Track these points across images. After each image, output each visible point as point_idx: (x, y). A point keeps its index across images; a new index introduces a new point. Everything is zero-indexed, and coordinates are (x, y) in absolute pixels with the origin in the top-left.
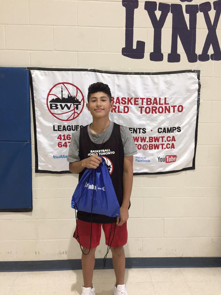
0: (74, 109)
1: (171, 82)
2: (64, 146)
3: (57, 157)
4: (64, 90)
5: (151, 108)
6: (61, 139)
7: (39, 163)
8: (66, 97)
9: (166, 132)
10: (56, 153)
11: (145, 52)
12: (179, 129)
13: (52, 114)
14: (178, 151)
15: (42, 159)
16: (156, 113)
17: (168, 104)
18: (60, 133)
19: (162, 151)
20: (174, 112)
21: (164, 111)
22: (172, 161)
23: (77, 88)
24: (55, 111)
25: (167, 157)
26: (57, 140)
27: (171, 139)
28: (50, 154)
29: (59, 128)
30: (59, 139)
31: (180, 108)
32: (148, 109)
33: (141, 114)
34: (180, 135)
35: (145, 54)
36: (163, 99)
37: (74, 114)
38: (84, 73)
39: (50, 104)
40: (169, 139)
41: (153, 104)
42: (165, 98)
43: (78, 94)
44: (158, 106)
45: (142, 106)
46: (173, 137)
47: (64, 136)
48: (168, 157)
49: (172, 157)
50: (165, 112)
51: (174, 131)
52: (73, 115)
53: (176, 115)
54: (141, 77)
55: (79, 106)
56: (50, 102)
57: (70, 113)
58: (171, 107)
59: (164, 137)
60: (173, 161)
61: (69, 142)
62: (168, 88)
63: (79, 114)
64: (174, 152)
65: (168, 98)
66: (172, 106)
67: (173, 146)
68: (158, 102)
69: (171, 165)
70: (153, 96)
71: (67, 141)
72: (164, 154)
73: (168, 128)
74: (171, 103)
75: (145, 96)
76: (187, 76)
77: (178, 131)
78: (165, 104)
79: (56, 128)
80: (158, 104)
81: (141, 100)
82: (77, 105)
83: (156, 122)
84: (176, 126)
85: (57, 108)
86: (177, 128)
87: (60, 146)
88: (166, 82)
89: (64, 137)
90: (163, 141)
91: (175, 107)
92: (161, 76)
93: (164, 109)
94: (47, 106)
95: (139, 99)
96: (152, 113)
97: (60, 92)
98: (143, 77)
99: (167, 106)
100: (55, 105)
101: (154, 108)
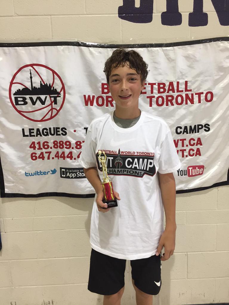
0: (51, 104)
1: (194, 56)
2: (39, 158)
3: (31, 175)
4: (35, 76)
5: (165, 98)
6: (34, 148)
7: (5, 184)
8: (38, 86)
9: (189, 132)
10: (29, 169)
11: (154, 11)
12: (207, 127)
13: (19, 112)
14: (206, 159)
15: (9, 177)
16: (172, 105)
17: (191, 90)
18: (33, 139)
19: (183, 160)
20: (200, 102)
21: (184, 102)
22: (197, 174)
23: (54, 72)
24: (23, 108)
25: (189, 168)
26: (28, 150)
27: (196, 142)
28: (20, 171)
29: (30, 133)
30: (33, 149)
31: (209, 96)
32: (160, 99)
33: (151, 107)
34: (208, 135)
35: (153, 14)
36: (183, 82)
37: (51, 111)
38: (62, 48)
39: (15, 97)
40: (192, 142)
41: (168, 92)
42: (186, 82)
43: (55, 81)
44: (175, 94)
45: (152, 95)
46: (199, 139)
47: (39, 143)
48: (192, 168)
49: (197, 168)
50: (187, 103)
51: (200, 130)
52: (50, 113)
53: (203, 107)
54: (148, 51)
55: (58, 98)
56: (14, 94)
57: (46, 110)
58: (194, 94)
59: (185, 139)
60: (199, 174)
61: (46, 153)
62: (190, 67)
63: (58, 111)
64: (200, 160)
65: (190, 81)
66: (196, 94)
67: (198, 153)
68: (175, 88)
69: (195, 180)
70: (168, 79)
71: (44, 150)
72: (185, 165)
73: (191, 127)
74: (194, 89)
75: (156, 80)
76: (219, 46)
77: (205, 130)
78: (186, 90)
79: (27, 133)
80: (176, 91)
81: (150, 86)
82: (55, 98)
83: (172, 118)
84: (203, 123)
85: (26, 103)
86: (203, 125)
87: (34, 158)
88: (187, 57)
89: (40, 146)
90: (183, 146)
91: (201, 95)
92: (179, 48)
93: (184, 99)
94: (10, 101)
95: (147, 84)
96: (167, 105)
97: (28, 79)
98: (151, 50)
99: (189, 93)
100: (22, 99)
101: (170, 98)
